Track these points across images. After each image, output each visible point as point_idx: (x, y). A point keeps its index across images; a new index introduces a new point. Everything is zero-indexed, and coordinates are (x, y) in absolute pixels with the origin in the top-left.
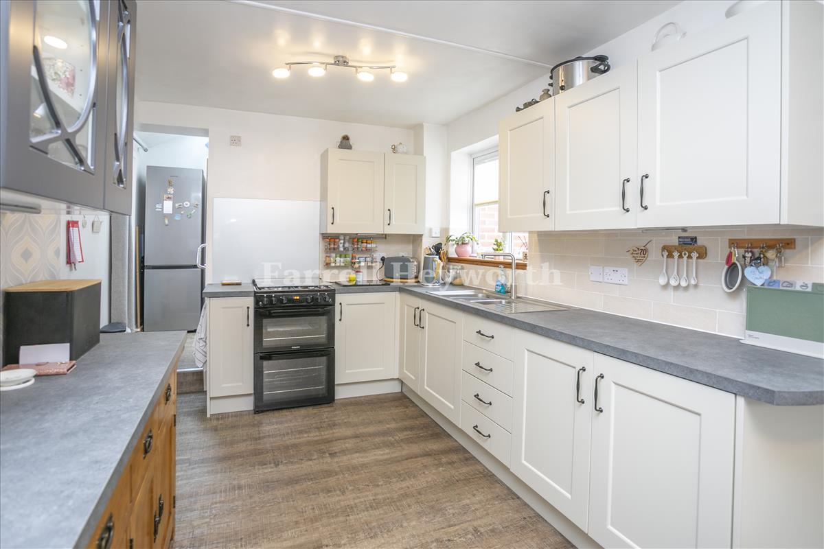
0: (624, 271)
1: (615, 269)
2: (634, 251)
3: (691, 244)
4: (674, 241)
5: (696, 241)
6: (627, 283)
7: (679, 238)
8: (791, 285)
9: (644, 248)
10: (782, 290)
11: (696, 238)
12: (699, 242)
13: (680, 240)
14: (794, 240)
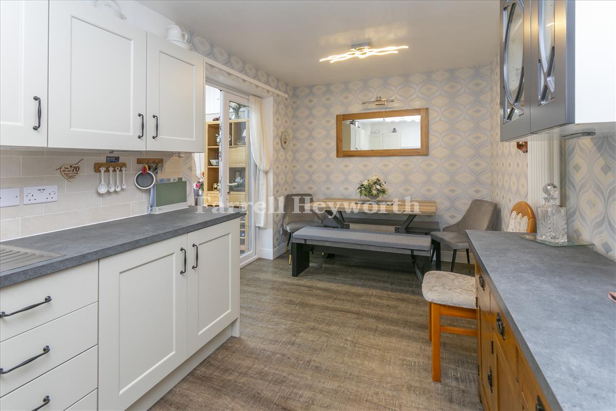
0: (54, 188)
1: (41, 188)
2: (65, 168)
3: (115, 162)
4: (103, 160)
5: (118, 160)
6: (56, 200)
7: (107, 157)
8: (169, 180)
9: (76, 166)
10: (166, 183)
11: (119, 157)
12: (120, 161)
13: (108, 159)
14: (163, 159)
